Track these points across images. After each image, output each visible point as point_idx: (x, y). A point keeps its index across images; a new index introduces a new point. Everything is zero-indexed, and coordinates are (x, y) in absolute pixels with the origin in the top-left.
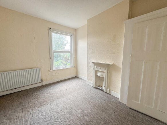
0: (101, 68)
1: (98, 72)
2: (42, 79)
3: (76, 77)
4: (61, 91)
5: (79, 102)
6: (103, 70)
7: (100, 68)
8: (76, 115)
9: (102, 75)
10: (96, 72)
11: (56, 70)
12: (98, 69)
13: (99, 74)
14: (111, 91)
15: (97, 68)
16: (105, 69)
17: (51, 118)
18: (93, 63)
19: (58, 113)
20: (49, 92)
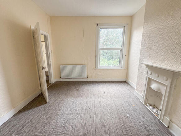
0: (158, 77)
1: (153, 82)
2: (87, 76)
3: (125, 82)
4: (98, 91)
5: (107, 111)
6: (162, 80)
7: (156, 75)
8: (95, 122)
9: (159, 89)
10: (150, 81)
11: (102, 69)
12: (154, 77)
13: (154, 86)
14: (173, 124)
15: (151, 74)
16: (167, 80)
17: (76, 110)
18: (147, 66)
19: (82, 110)
20: (88, 89)
